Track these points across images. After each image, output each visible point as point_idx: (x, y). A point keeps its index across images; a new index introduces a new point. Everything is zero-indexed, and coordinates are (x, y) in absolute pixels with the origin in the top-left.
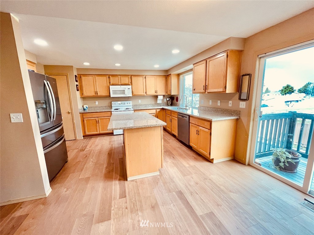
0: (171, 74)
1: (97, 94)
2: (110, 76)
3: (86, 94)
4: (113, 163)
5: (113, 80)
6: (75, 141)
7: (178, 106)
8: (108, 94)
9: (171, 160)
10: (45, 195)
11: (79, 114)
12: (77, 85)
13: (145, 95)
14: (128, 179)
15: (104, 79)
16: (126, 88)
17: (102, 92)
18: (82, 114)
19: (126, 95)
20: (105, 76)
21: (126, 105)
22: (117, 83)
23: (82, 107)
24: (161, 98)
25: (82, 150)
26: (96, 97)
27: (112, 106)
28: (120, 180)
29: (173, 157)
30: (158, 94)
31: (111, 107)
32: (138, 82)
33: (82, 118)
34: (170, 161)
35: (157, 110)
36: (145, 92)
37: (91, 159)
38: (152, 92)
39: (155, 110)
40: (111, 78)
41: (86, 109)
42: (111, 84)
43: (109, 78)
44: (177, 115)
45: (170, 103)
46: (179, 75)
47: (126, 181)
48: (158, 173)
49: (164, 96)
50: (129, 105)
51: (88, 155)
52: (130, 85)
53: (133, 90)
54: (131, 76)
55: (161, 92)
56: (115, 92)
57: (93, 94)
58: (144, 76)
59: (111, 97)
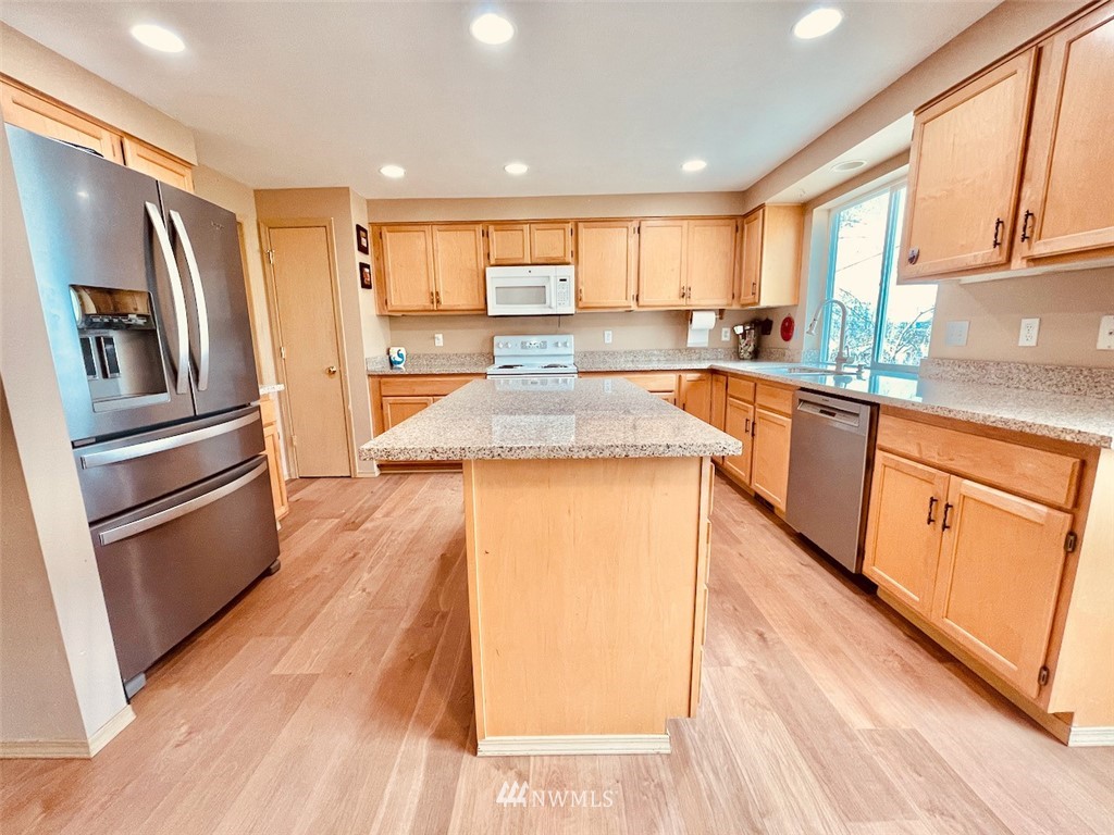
0: (762, 206)
1: (438, 302)
2: (491, 228)
3: (397, 301)
4: (444, 616)
5: (500, 243)
6: (347, 480)
7: (792, 361)
8: (478, 304)
9: (751, 657)
10: (86, 745)
11: (367, 381)
12: (363, 266)
13: (634, 307)
14: (484, 747)
15: (468, 240)
16: (552, 279)
17: (456, 296)
18: (378, 379)
19: (550, 307)
20: (471, 227)
21: (550, 350)
22: (516, 255)
23: (385, 353)
24: (703, 321)
25: (353, 525)
26: (436, 315)
27: (496, 352)
28: (440, 735)
29: (761, 635)
30: (695, 301)
31: (491, 359)
32: (607, 250)
33: (378, 397)
34: (739, 661)
35: (683, 375)
36: (633, 292)
37: (366, 576)
38: (665, 295)
39: (673, 377)
40: (494, 235)
41: (399, 363)
42: (493, 262)
43: (486, 234)
44: (789, 403)
45: (747, 347)
46: (804, 208)
47: (470, 757)
48: (660, 744)
49: (721, 312)
50: (562, 350)
51: (362, 554)
52: (568, 264)
53: (581, 287)
54: (577, 222)
55: (708, 292)
56: (505, 293)
57: (421, 301)
58: (635, 224)
59: (490, 314)
